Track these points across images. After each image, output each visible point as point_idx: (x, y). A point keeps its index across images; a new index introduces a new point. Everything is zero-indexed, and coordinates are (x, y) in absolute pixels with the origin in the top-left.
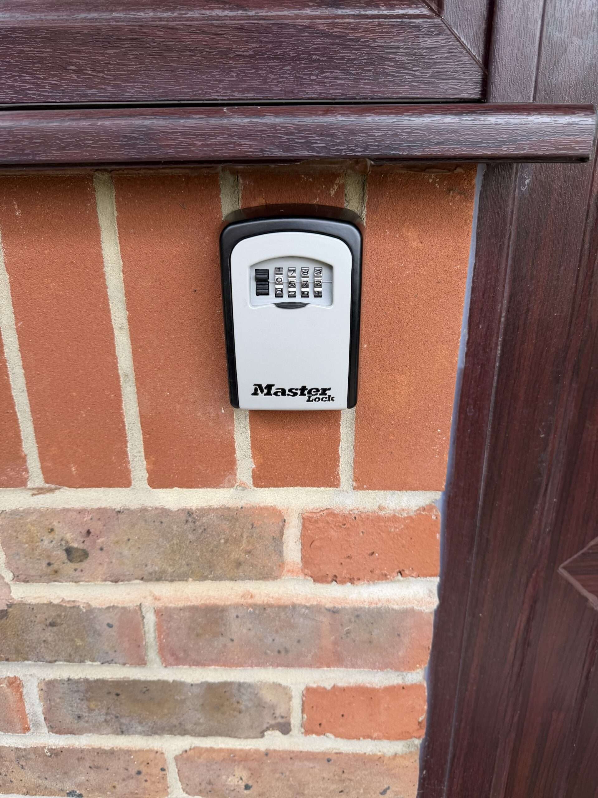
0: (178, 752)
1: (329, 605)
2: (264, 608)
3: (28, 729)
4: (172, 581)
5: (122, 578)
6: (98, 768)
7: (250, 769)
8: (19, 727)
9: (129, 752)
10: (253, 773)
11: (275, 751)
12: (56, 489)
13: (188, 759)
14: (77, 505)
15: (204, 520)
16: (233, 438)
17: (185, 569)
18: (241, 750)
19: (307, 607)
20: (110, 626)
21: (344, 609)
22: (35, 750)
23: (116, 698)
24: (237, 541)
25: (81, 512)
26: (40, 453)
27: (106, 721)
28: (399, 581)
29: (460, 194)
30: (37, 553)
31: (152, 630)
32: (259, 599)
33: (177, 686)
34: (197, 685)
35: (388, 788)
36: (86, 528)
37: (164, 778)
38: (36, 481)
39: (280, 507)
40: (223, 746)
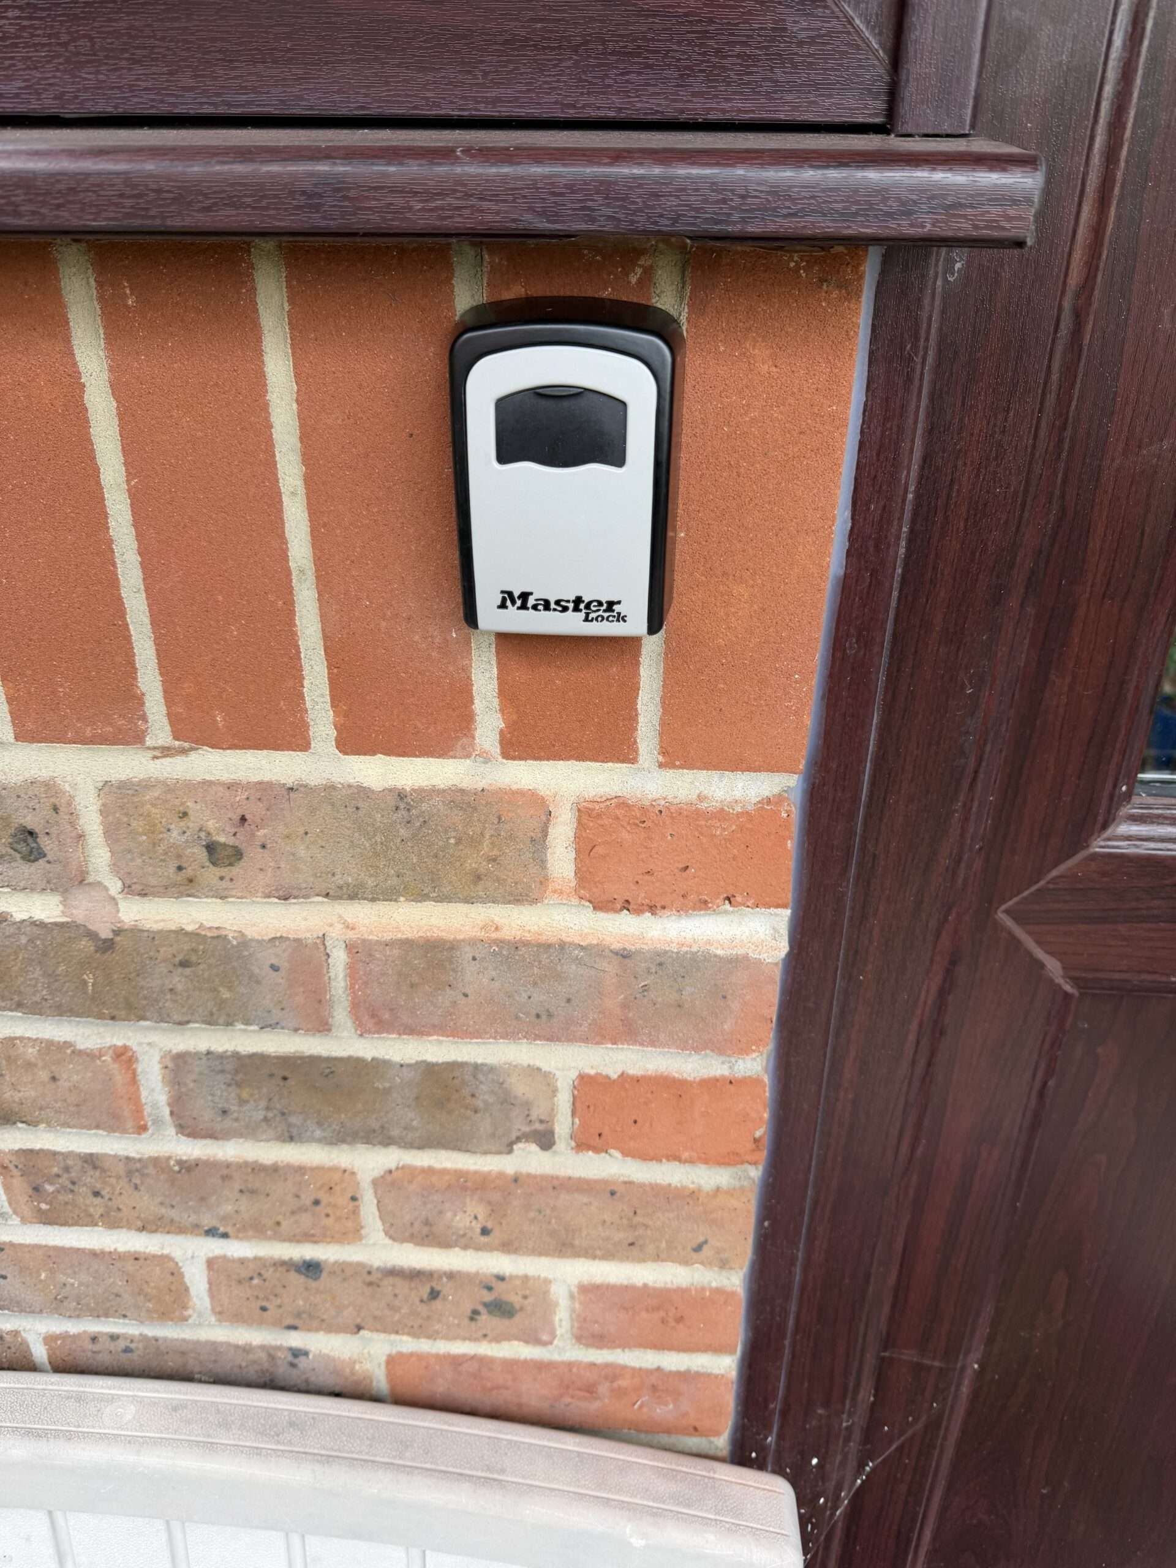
0: (377, 1174)
1: (616, 946)
2: (516, 946)
3: (143, 1128)
4: (373, 900)
5: (295, 893)
6: (253, 1192)
7: (489, 1203)
8: (129, 1124)
9: (301, 1170)
10: (495, 1210)
11: (529, 1175)
12: (192, 749)
13: (393, 1183)
14: (226, 777)
15: (424, 807)
16: (469, 678)
17: (394, 881)
18: (476, 1173)
19: (582, 948)
20: (275, 968)
21: (639, 952)
22: (155, 1161)
23: (282, 1083)
24: (475, 842)
25: (230, 786)
26: (165, 691)
27: (266, 1119)
28: (726, 912)
29: (839, 287)
30: (160, 849)
31: (341, 976)
32: (507, 934)
33: (379, 1066)
34: (409, 1065)
35: (706, 1242)
36: (240, 811)
37: (355, 1212)
38: (160, 731)
39: (543, 791)
40: (448, 1165)
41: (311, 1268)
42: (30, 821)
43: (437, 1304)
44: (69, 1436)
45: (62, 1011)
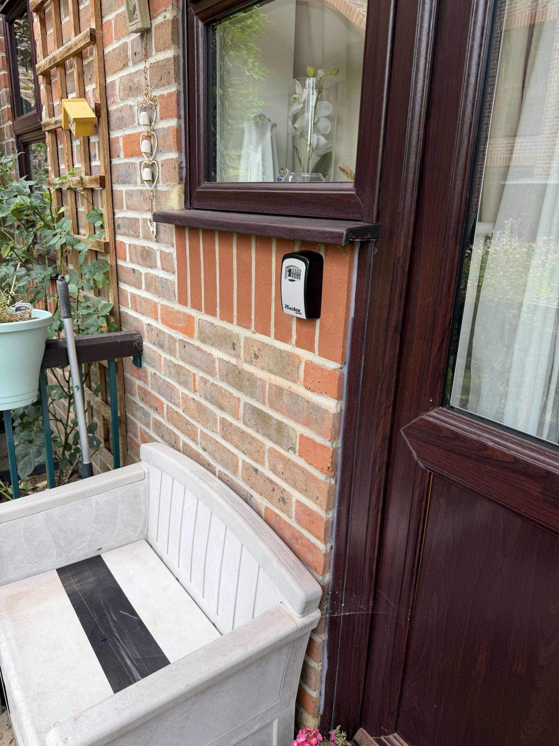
0: (268, 447)
1: (307, 399)
2: (292, 393)
3: (239, 419)
4: (274, 374)
5: (264, 368)
6: (251, 443)
7: (284, 465)
8: (237, 417)
9: (258, 440)
10: (285, 467)
11: (291, 460)
12: (256, 332)
13: (271, 452)
14: (259, 340)
15: (283, 355)
16: (292, 326)
17: (277, 371)
18: (283, 455)
19: (302, 397)
20: (259, 386)
21: (310, 402)
22: (239, 428)
23: (258, 416)
24: (289, 365)
25: (259, 342)
26: (254, 319)
27: (255, 424)
28: (325, 397)
30: (249, 353)
31: (267, 391)
32: (292, 390)
33: (270, 417)
34: (275, 419)
35: (318, 498)
36: (260, 348)
37: (264, 457)
38: (253, 329)
39: (301, 356)
40: (279, 450)
41: (256, 470)
42: (235, 341)
43: (274, 492)
44: (205, 482)
45: (233, 386)
